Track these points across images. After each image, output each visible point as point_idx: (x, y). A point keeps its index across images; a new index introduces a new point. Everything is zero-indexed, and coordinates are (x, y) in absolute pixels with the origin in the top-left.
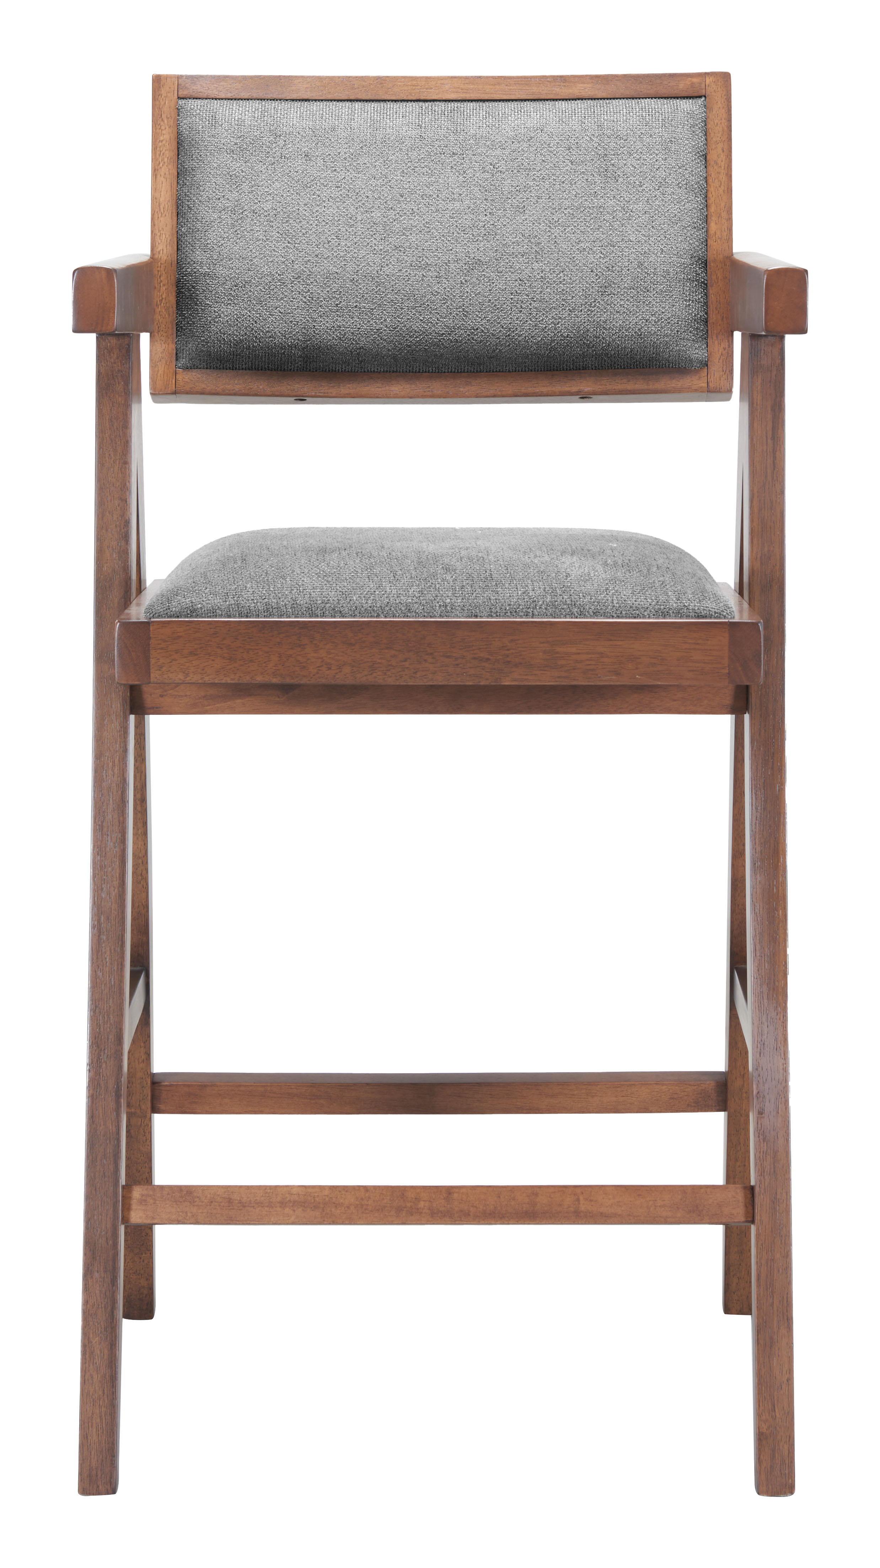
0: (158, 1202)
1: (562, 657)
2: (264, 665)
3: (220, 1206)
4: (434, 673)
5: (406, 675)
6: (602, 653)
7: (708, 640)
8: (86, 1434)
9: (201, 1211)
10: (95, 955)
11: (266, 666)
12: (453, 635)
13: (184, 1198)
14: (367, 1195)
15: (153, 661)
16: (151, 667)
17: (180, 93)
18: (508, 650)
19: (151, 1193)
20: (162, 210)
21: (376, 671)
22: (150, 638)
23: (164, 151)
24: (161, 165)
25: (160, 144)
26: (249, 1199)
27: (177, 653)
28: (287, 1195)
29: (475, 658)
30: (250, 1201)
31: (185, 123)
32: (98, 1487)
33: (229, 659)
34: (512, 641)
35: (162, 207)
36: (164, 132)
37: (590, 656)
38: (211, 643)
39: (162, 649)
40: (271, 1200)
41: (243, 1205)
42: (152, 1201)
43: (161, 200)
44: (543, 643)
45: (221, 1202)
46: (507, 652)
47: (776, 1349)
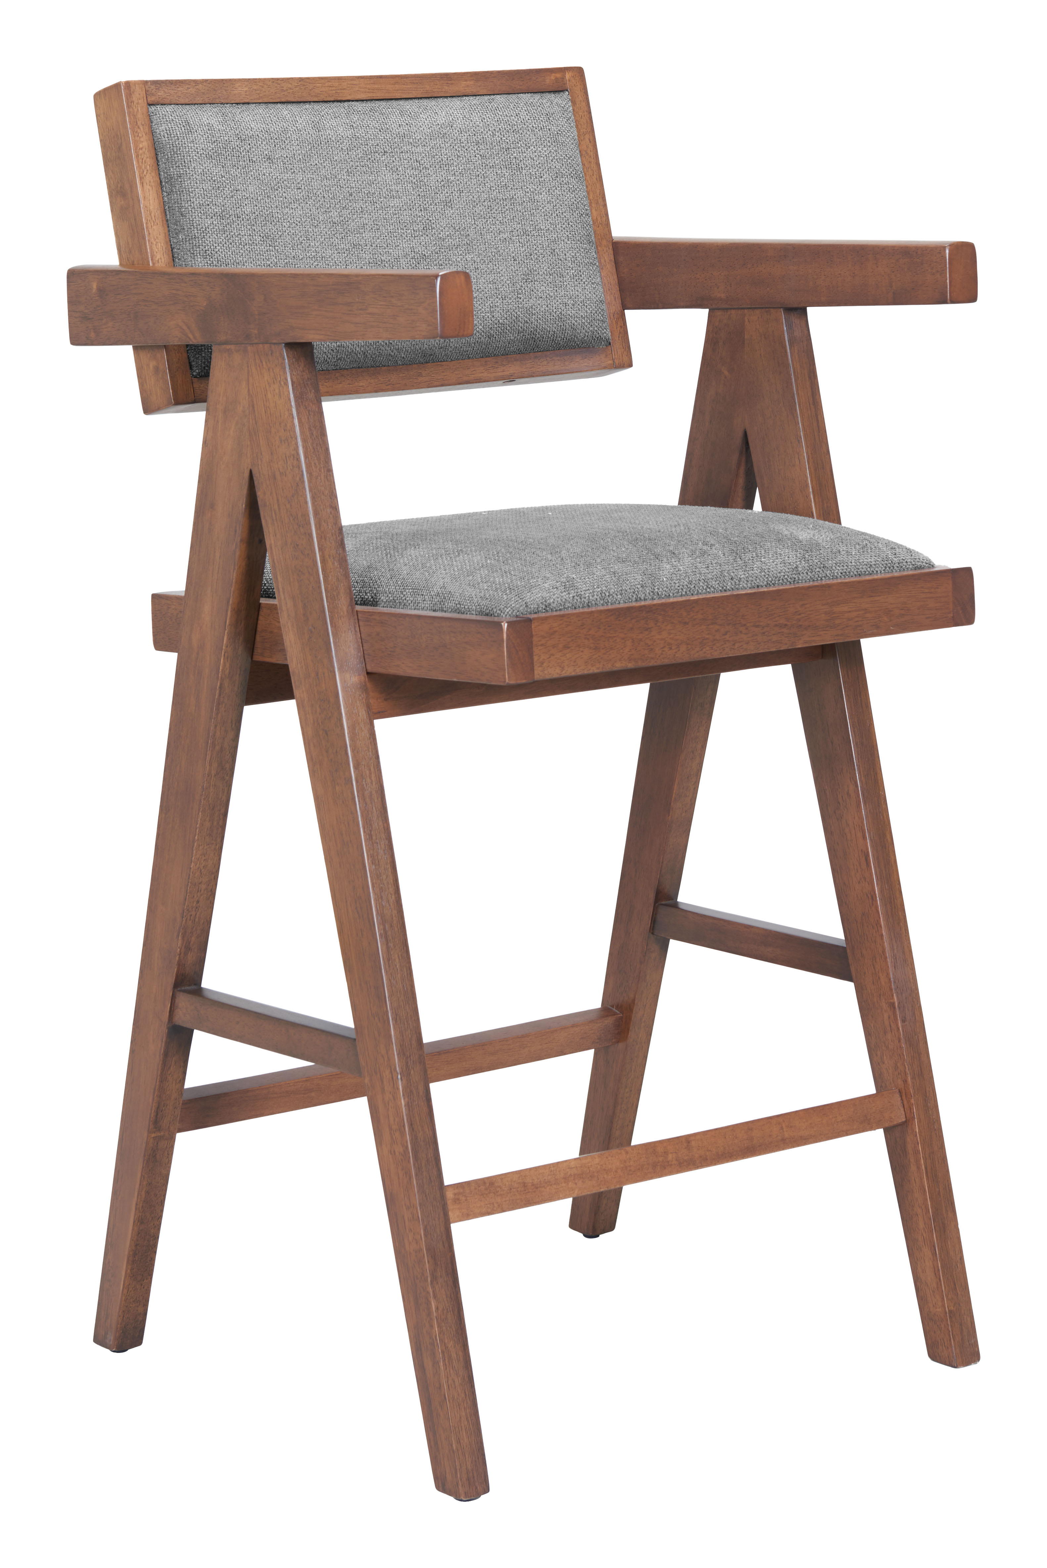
0: (468, 1198)
1: (838, 616)
2: (621, 651)
3: (518, 1191)
4: (748, 643)
5: (727, 647)
6: (866, 610)
7: (938, 588)
8: (459, 1439)
9: (504, 1199)
10: (387, 963)
11: (623, 653)
12: (760, 605)
13: (488, 1190)
14: (628, 1157)
15: (535, 658)
16: (535, 664)
17: (149, 100)
18: (800, 614)
19: (462, 1191)
20: (153, 218)
21: (705, 646)
22: (532, 636)
23: (145, 158)
24: (145, 173)
25: (141, 151)
26: (539, 1180)
27: (554, 648)
28: (568, 1170)
29: (776, 625)
30: (540, 1181)
31: (161, 129)
32: (476, 1488)
33: (594, 649)
34: (803, 605)
35: (153, 215)
36: (142, 139)
37: (858, 613)
38: (579, 635)
39: (542, 645)
40: (556, 1177)
41: (536, 1187)
42: (464, 1198)
43: (151, 208)
44: (824, 605)
45: (518, 1188)
46: (799, 617)
47: (948, 1232)
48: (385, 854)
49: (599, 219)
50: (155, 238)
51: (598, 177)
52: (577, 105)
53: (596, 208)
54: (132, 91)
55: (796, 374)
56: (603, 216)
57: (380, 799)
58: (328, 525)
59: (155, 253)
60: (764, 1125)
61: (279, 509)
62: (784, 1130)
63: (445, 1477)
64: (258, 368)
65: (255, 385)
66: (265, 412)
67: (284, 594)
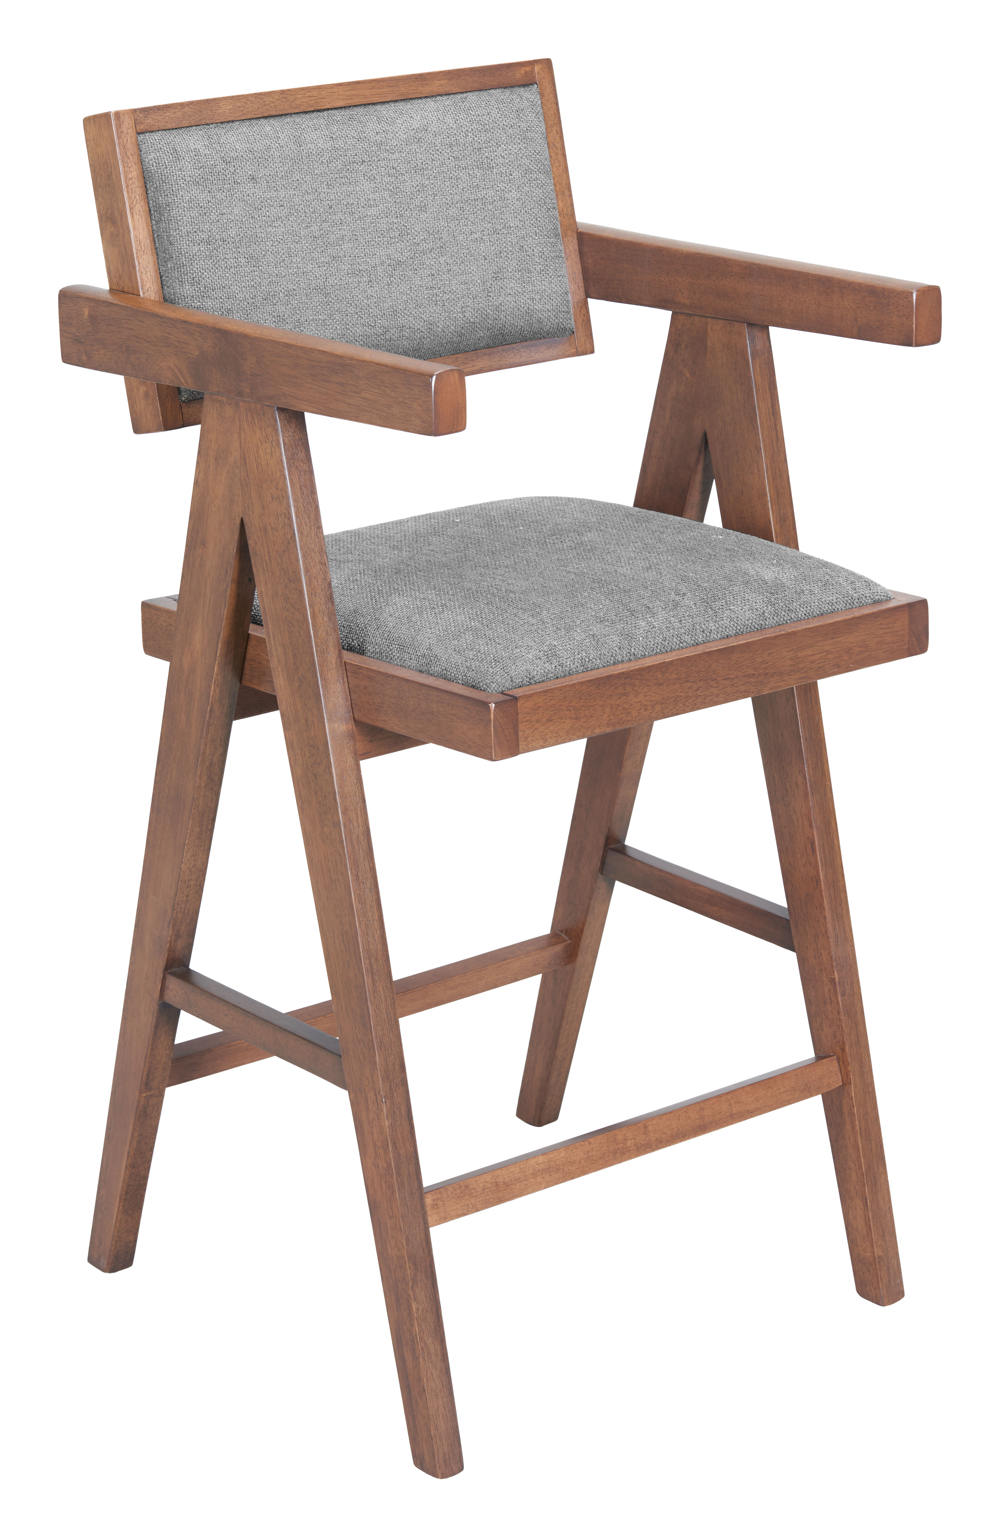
0: (446, 1203)
1: (802, 661)
2: (601, 718)
3: (490, 1191)
4: (718, 696)
5: (698, 702)
6: (828, 651)
7: (895, 623)
8: (436, 1426)
9: (478, 1200)
10: (372, 996)
11: (602, 719)
12: (730, 659)
13: (464, 1193)
14: (591, 1147)
15: (520, 734)
16: (520, 739)
17: (138, 128)
18: (767, 663)
19: (440, 1196)
20: (143, 247)
21: (678, 704)
22: (517, 714)
23: (135, 188)
24: (135, 202)
25: (130, 182)
26: (510, 1178)
27: (537, 722)
28: (536, 1166)
29: (745, 676)
30: (511, 1179)
31: (150, 158)
32: (452, 1468)
33: (575, 719)
34: (770, 654)
35: (142, 244)
36: (131, 169)
37: (820, 655)
38: (562, 707)
39: (527, 721)
40: (526, 1174)
41: (507, 1185)
42: (441, 1203)
43: (141, 238)
44: (790, 651)
45: (491, 1188)
46: (766, 665)
47: (879, 1185)
48: (371, 892)
49: (565, 210)
50: (145, 267)
51: (564, 168)
52: (546, 98)
53: (562, 199)
54: (121, 121)
55: (758, 387)
56: (569, 207)
57: (366, 841)
58: (318, 582)
59: (145, 282)
60: (714, 1103)
61: (270, 561)
62: (733, 1106)
63: (424, 1458)
64: (250, 425)
65: (247, 440)
66: (257, 468)
67: (274, 641)
